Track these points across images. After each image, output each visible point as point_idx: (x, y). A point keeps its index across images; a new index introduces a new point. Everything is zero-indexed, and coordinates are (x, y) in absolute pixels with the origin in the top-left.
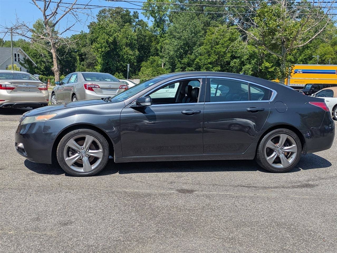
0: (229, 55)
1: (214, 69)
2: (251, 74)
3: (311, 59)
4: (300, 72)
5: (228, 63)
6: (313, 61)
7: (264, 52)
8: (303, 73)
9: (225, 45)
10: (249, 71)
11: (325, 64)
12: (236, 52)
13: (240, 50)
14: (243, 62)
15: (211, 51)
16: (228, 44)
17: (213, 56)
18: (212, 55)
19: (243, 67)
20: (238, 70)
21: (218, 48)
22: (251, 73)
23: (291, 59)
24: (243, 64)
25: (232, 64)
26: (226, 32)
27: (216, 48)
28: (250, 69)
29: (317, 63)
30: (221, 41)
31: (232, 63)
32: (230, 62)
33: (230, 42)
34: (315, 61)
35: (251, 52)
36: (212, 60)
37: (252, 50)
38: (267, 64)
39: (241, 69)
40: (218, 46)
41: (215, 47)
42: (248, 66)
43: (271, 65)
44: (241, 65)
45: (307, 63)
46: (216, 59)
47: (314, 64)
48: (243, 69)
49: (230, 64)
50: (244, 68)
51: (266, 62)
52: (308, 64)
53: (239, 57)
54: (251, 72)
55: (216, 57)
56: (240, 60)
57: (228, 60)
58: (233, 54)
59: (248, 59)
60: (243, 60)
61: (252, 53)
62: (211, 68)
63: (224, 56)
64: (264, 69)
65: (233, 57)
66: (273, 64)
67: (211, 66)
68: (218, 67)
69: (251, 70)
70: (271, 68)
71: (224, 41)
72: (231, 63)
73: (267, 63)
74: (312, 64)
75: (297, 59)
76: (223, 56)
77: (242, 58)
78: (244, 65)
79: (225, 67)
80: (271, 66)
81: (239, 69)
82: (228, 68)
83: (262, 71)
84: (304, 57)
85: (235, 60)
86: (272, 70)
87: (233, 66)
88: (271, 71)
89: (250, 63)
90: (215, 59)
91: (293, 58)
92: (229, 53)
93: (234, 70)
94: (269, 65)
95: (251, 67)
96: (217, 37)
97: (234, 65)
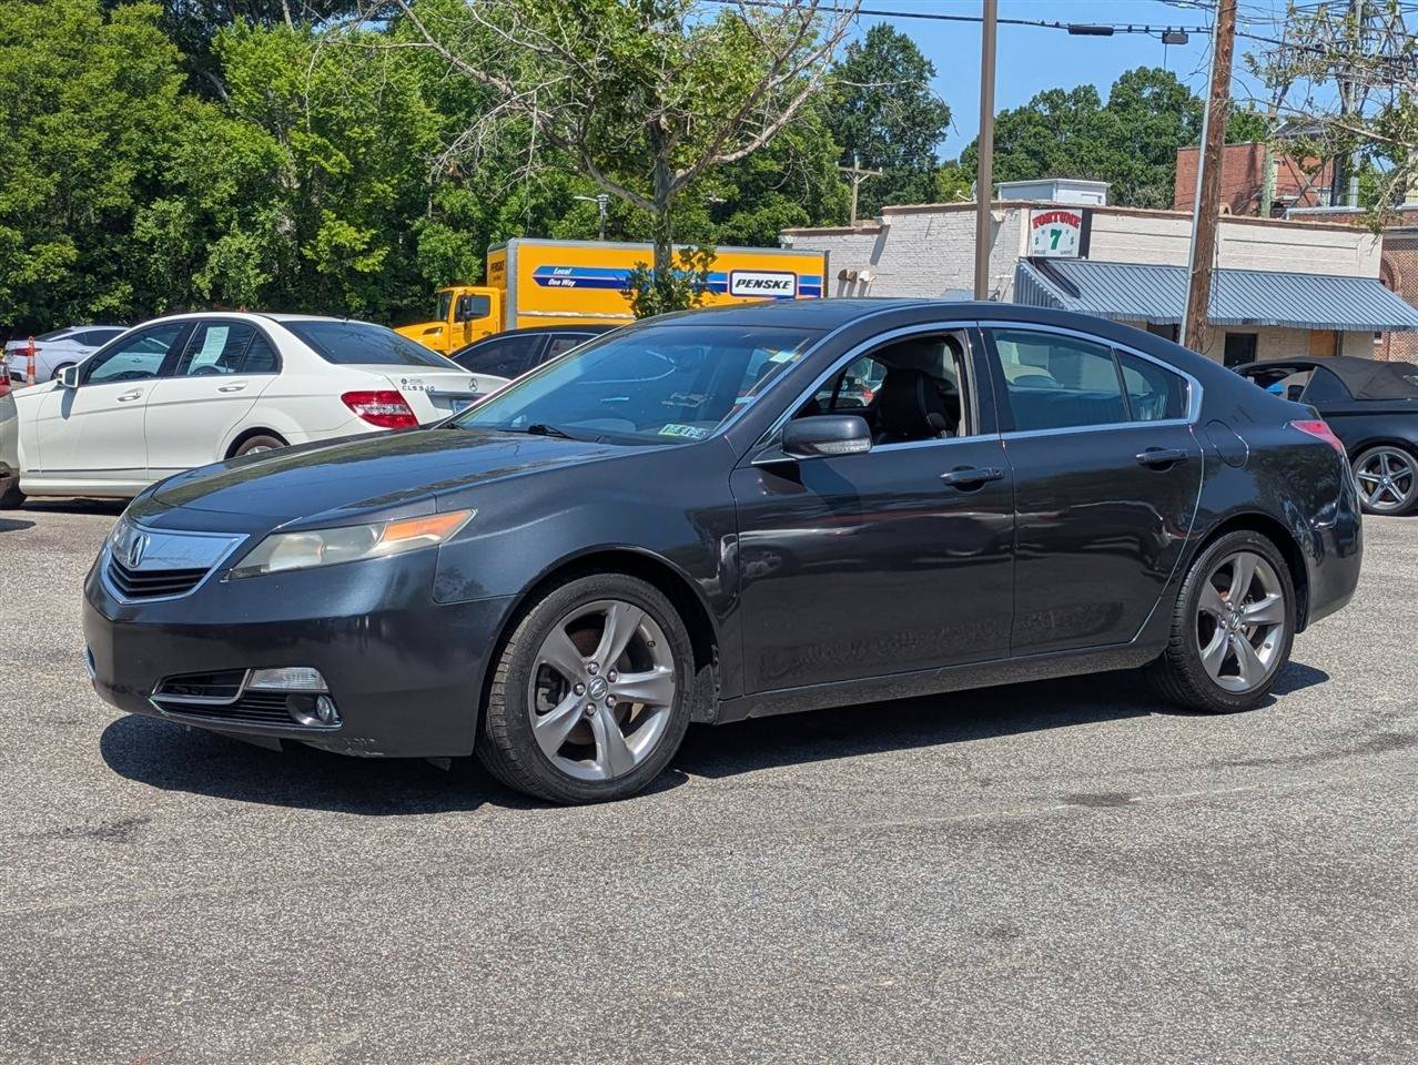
0: (123, 173)
1: (38, 254)
2: (260, 287)
3: (560, 214)
4: (561, 280)
5: (119, 222)
6: (572, 222)
7: (323, 162)
8: (580, 284)
9: (99, 112)
10: (244, 272)
11: (627, 238)
12: (166, 157)
13: (188, 148)
14: (206, 219)
15: (13, 144)
16: (115, 107)
17: (27, 176)
18: (22, 170)
19: (209, 247)
20: (179, 263)
21: (57, 132)
22: (261, 280)
23: (465, 205)
24: (206, 227)
25: (145, 227)
26: (95, 37)
27: (42, 131)
28: (248, 256)
29: (601, 234)
30: (71, 91)
31: (145, 219)
32: (131, 214)
33: (124, 95)
34: (583, 222)
35: (252, 159)
36: (25, 201)
37: (254, 152)
38: (347, 235)
39: (200, 259)
40: (52, 121)
41: (38, 120)
42: (239, 241)
43: (367, 235)
44: (197, 235)
45: (544, 233)
46: (47, 195)
47: (581, 237)
48: (213, 260)
49: (129, 229)
50: (217, 254)
51: (337, 218)
52: (550, 237)
53: (182, 189)
54: (258, 275)
55: (49, 184)
56: (190, 206)
57: (118, 201)
58: (148, 171)
59: (233, 201)
60: (207, 203)
61: (258, 169)
62: (18, 248)
63: (93, 180)
64: (328, 261)
65: (149, 188)
66: (374, 232)
67: (17, 236)
68: (63, 243)
69: (257, 266)
70: (367, 253)
71: (91, 89)
72: (138, 219)
73: (341, 225)
74: (572, 238)
75: (496, 212)
76: (86, 179)
77: (200, 193)
78: (215, 236)
79: (101, 242)
80: (364, 243)
81: (188, 256)
82: (117, 248)
83: (319, 268)
84: (533, 201)
85: (160, 205)
86: (374, 264)
87: (153, 239)
88: (366, 270)
89: (247, 225)
90: (41, 197)
91: (475, 205)
92: (123, 164)
93: (156, 260)
94: (355, 239)
95: (254, 246)
96: (46, 64)
97: (157, 232)
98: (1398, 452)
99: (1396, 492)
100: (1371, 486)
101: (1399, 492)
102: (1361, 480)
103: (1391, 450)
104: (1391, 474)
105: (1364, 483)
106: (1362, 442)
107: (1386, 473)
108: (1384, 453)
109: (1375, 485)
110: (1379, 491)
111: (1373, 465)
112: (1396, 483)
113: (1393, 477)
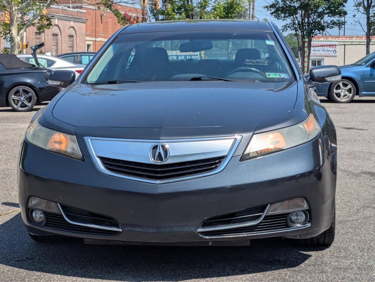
98: (26, 88)
99: (26, 103)
100: (16, 101)
101: (28, 103)
102: (13, 99)
103: (24, 87)
104: (24, 96)
105: (14, 100)
106: (12, 85)
107: (22, 96)
108: (21, 88)
109: (18, 101)
110: (20, 103)
111: (17, 93)
112: (26, 99)
113: (25, 97)
